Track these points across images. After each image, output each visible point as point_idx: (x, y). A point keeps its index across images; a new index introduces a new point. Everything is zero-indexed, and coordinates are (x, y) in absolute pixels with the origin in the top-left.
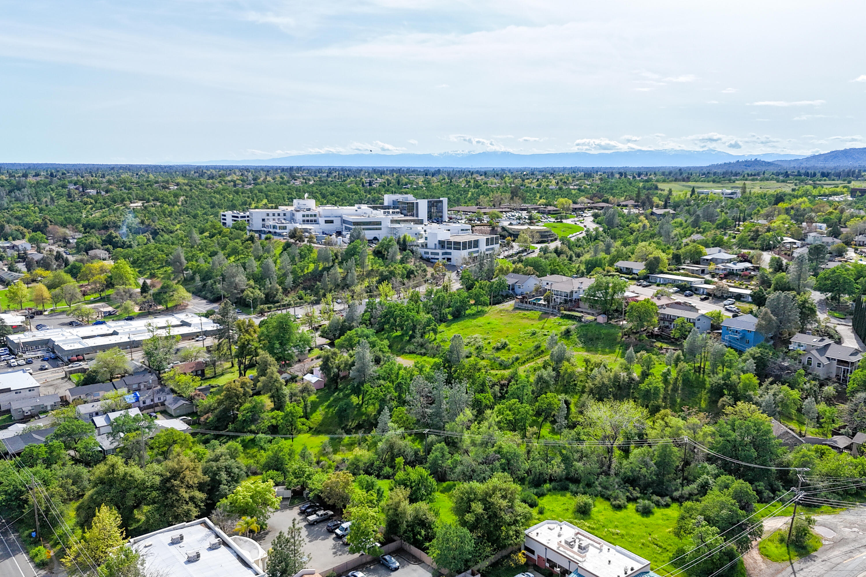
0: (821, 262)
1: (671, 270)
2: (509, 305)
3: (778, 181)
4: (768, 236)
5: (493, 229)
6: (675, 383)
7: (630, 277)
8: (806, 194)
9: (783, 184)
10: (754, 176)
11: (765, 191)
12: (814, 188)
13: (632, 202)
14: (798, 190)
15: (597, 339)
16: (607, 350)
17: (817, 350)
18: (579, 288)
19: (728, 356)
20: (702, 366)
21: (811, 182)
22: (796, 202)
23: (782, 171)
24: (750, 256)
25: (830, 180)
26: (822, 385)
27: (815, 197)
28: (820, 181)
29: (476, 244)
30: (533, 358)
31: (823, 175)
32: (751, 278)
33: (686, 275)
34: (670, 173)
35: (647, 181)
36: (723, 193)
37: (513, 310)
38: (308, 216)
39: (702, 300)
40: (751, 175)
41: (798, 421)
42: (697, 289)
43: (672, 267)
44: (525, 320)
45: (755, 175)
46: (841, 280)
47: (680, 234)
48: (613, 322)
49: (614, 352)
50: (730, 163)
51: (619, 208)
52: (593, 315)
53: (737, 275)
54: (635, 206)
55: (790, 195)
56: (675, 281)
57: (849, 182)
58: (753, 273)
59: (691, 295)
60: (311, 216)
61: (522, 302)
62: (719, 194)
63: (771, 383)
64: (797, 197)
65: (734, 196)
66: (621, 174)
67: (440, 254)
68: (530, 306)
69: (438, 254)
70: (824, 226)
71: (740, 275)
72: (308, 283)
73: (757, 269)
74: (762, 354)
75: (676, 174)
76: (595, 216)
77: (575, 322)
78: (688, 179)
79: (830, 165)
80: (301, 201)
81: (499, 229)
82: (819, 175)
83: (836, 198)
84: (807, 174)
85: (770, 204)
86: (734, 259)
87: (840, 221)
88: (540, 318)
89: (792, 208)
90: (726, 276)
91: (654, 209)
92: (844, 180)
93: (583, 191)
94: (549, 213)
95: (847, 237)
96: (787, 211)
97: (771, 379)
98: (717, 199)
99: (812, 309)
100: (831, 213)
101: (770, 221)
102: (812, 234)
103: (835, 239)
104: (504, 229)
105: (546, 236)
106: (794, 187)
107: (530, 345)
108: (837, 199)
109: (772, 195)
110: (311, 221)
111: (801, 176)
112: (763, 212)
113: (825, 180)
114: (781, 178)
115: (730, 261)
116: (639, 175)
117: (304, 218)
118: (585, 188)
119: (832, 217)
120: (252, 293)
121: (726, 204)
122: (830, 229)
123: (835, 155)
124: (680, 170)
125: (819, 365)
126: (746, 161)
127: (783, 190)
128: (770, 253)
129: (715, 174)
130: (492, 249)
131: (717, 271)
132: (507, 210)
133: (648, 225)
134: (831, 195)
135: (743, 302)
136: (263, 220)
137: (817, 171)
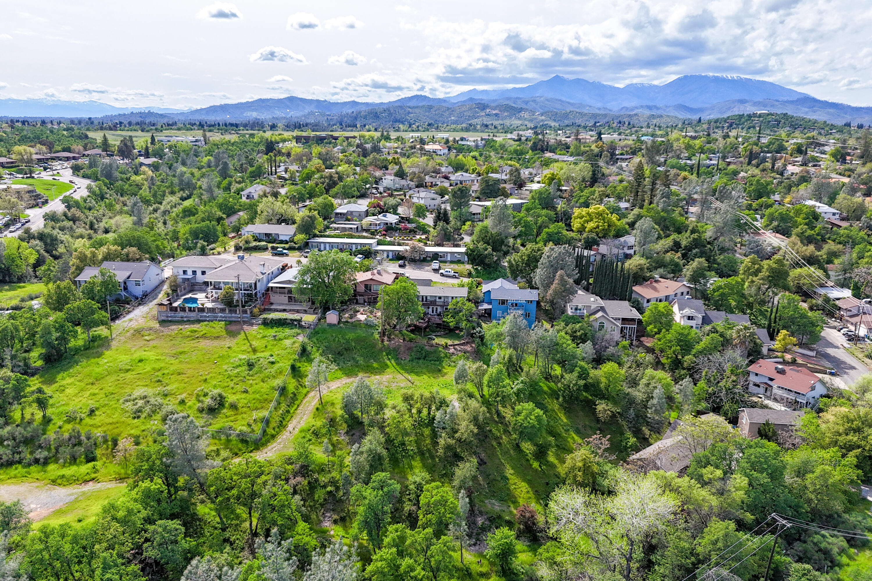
13: (98, 151)
16: (376, 365)
17: (600, 310)
36: (187, 141)
49: (384, 366)
62: (183, 142)
76: (75, 168)
88: (232, 333)
94: (3, 166)
102: (389, 177)
107: (264, 387)
125: (613, 329)
126: (140, 113)
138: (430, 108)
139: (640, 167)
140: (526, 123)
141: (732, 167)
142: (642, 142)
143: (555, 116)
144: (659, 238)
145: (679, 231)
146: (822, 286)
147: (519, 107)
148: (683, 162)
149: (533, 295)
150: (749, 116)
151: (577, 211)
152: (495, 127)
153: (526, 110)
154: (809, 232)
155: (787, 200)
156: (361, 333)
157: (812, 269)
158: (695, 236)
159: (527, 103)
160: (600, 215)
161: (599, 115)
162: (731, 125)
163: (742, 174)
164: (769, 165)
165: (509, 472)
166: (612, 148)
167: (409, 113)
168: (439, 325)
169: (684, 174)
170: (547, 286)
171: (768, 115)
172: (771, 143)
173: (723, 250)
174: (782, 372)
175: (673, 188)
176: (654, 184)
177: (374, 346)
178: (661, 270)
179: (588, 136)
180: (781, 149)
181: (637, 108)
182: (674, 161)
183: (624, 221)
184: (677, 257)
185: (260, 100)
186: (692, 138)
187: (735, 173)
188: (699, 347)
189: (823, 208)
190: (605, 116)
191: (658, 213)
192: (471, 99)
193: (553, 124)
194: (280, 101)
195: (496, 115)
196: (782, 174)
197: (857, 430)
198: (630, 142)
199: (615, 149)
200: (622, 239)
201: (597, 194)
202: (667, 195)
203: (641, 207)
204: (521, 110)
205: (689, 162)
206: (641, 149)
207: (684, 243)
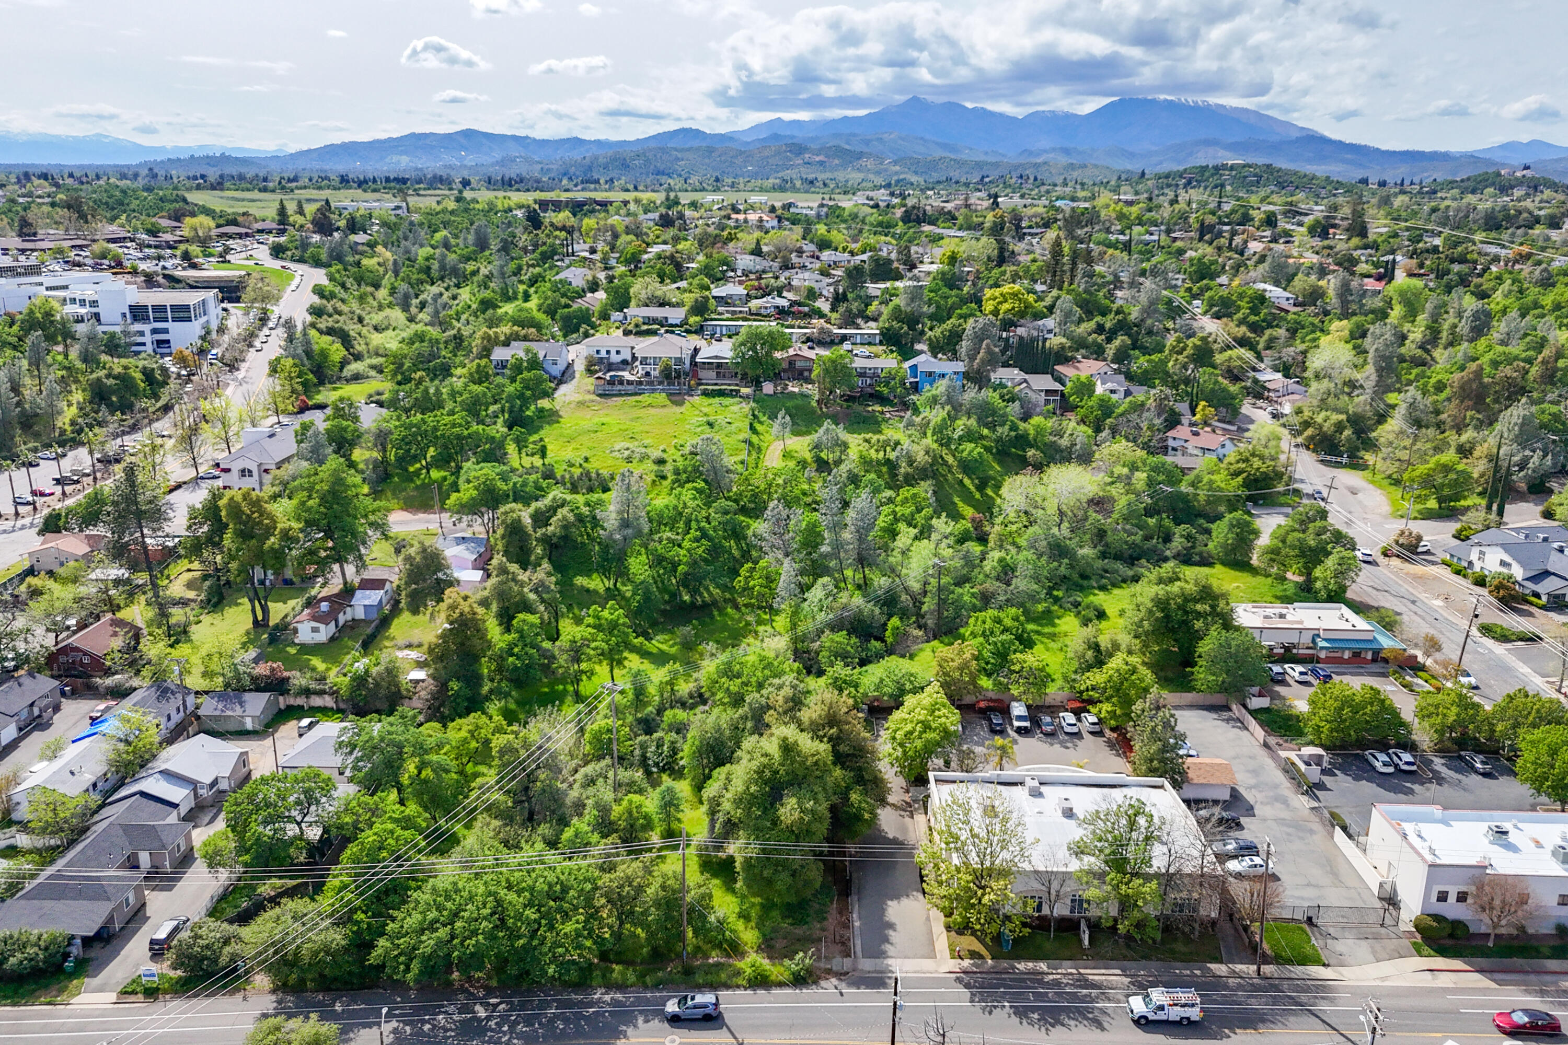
48: (780, 390)
104: (170, 277)
123: (332, 151)
138: (710, 150)
139: (1057, 243)
140: (871, 176)
141: (1179, 244)
142: (1058, 210)
143: (916, 165)
144: (1080, 321)
145: (1104, 315)
146: (1254, 369)
147: (858, 149)
148: (1113, 238)
149: (960, 367)
150: (1217, 168)
151: (988, 293)
152: (825, 185)
153: (868, 156)
154: (1253, 318)
155: (1236, 283)
156: (799, 402)
157: (1242, 350)
158: (1120, 317)
159: (867, 142)
160: (1015, 295)
161: (987, 163)
162: (1189, 182)
163: (1190, 254)
164: (1223, 241)
165: (956, 499)
166: (1017, 219)
167: (678, 159)
168: (871, 395)
169: (1110, 251)
170: (972, 358)
171: (1244, 166)
172: (1233, 211)
173: (1150, 333)
174: (1196, 434)
175: (1098, 268)
176: (1074, 264)
177: (813, 412)
178: (1083, 351)
179: (979, 200)
180: (1246, 219)
181: (1045, 151)
182: (1101, 236)
183: (1041, 304)
184: (1100, 339)
185: (413, 135)
186: (1130, 203)
187: (1181, 252)
188: (1121, 410)
189: (1274, 292)
190: (996, 165)
191: (1079, 295)
192: (776, 137)
193: (914, 179)
194: (448, 137)
195: (821, 163)
196: (1242, 254)
197: (1246, 460)
198: (1041, 210)
199: (1021, 220)
200: (1040, 323)
201: (1008, 275)
202: (1091, 275)
203: (1060, 289)
204: (860, 155)
205: (1121, 237)
206: (1056, 220)
207: (1108, 325)
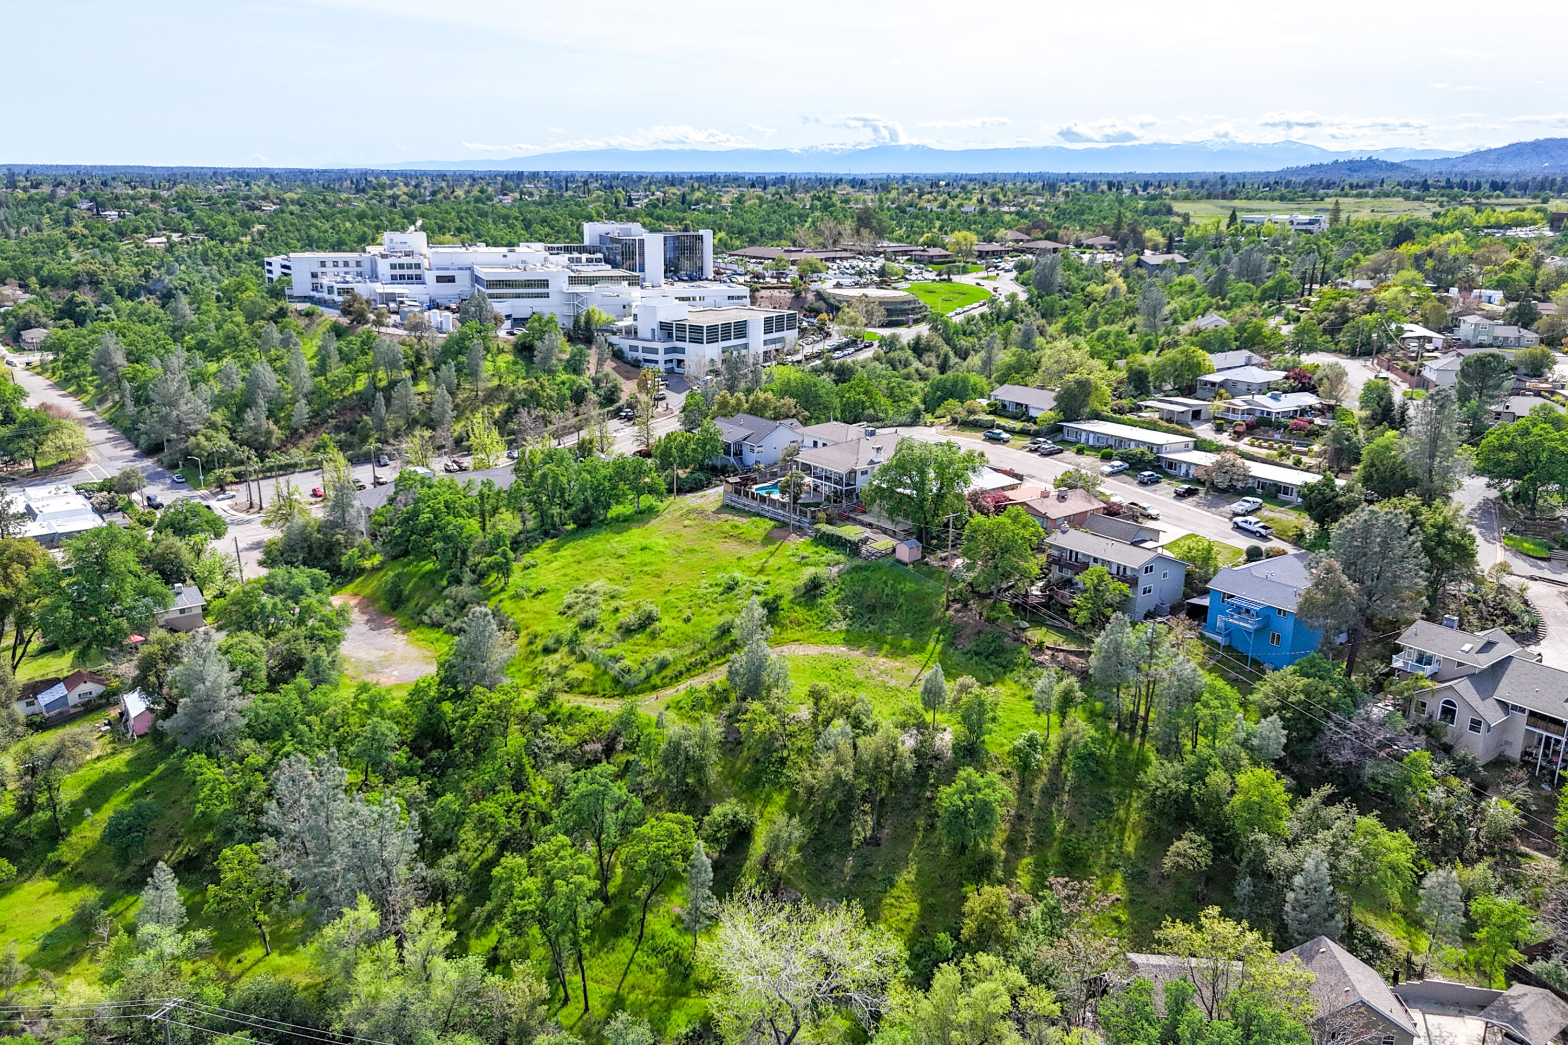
0: (1492, 397)
1: (1121, 411)
2: (714, 495)
3: (1407, 198)
4: (1366, 323)
5: (798, 295)
6: (1056, 770)
7: (1018, 425)
8: (1460, 224)
9: (1416, 204)
10: (1360, 190)
11: (1378, 217)
12: (1477, 211)
13: (1106, 240)
14: (1445, 215)
15: (888, 606)
16: (907, 643)
17: (1471, 676)
18: (872, 462)
19: (1206, 705)
20: (1142, 713)
21: (1470, 200)
22: (1438, 241)
23: (1418, 179)
24: (1316, 377)
25: (1507, 196)
26: (1480, 791)
27: (1477, 229)
28: (1488, 197)
29: (741, 329)
30: (704, 664)
31: (1494, 186)
32: (1314, 434)
33: (1152, 426)
34: (1203, 184)
35: (1153, 198)
36: (1292, 222)
37: (718, 511)
38: (401, 266)
39: (1180, 496)
40: (1358, 186)
41: (1405, 915)
42: (1172, 464)
43: (1126, 403)
44: (732, 544)
45: (1364, 187)
46: (1544, 456)
47: (1182, 309)
48: (932, 560)
49: (919, 648)
50: (1321, 165)
51: (1077, 251)
52: (894, 535)
53: (1278, 426)
54: (1108, 248)
55: (1428, 225)
56: (1121, 441)
57: (1545, 201)
58: (1318, 421)
59: (1156, 481)
60: (410, 267)
61: (738, 492)
62: (1283, 224)
63: (1329, 801)
64: (1441, 230)
65: (1314, 228)
66: (1110, 185)
67: (661, 352)
68: (754, 504)
69: (655, 351)
70: (1498, 295)
71: (1286, 427)
72: (348, 417)
73: (1328, 410)
74: (1308, 695)
75: (1214, 184)
76: (1021, 268)
77: (842, 558)
78: (1233, 195)
79: (1508, 170)
80: (397, 236)
81: (810, 297)
82: (1486, 187)
83: (1521, 233)
84: (1464, 186)
85: (1385, 243)
86: (1276, 382)
87: (1532, 284)
88: (768, 539)
89: (1430, 254)
90: (1251, 429)
91: (1148, 252)
92: (1535, 197)
93: (1026, 217)
94: (931, 261)
95: (1552, 327)
96: (1418, 262)
97: (1327, 789)
98: (1276, 235)
99: (1463, 548)
100: (1514, 266)
101: (1381, 285)
102: (1471, 319)
103: (1523, 331)
104: (819, 295)
105: (904, 312)
106: (1438, 209)
107: (711, 621)
108: (1522, 235)
109: (1391, 226)
110: (410, 277)
111: (1452, 188)
112: (1366, 262)
113: (1498, 197)
114: (1414, 191)
115: (1267, 388)
116: (1146, 186)
117: (395, 272)
118: (1031, 210)
119: (1516, 275)
120: (208, 439)
121: (1295, 244)
122: (1513, 305)
123: (1517, 150)
124: (1222, 177)
125: (1475, 725)
126: (1351, 162)
127: (1416, 215)
128: (1369, 363)
129: (1288, 185)
130: (781, 340)
131: (1231, 416)
132: (844, 254)
133: (1123, 287)
134: (1509, 227)
135: (1283, 504)
136: (314, 275)
137: (1483, 180)
156: (928, 586)
165: (907, 876)
177: (930, 612)
